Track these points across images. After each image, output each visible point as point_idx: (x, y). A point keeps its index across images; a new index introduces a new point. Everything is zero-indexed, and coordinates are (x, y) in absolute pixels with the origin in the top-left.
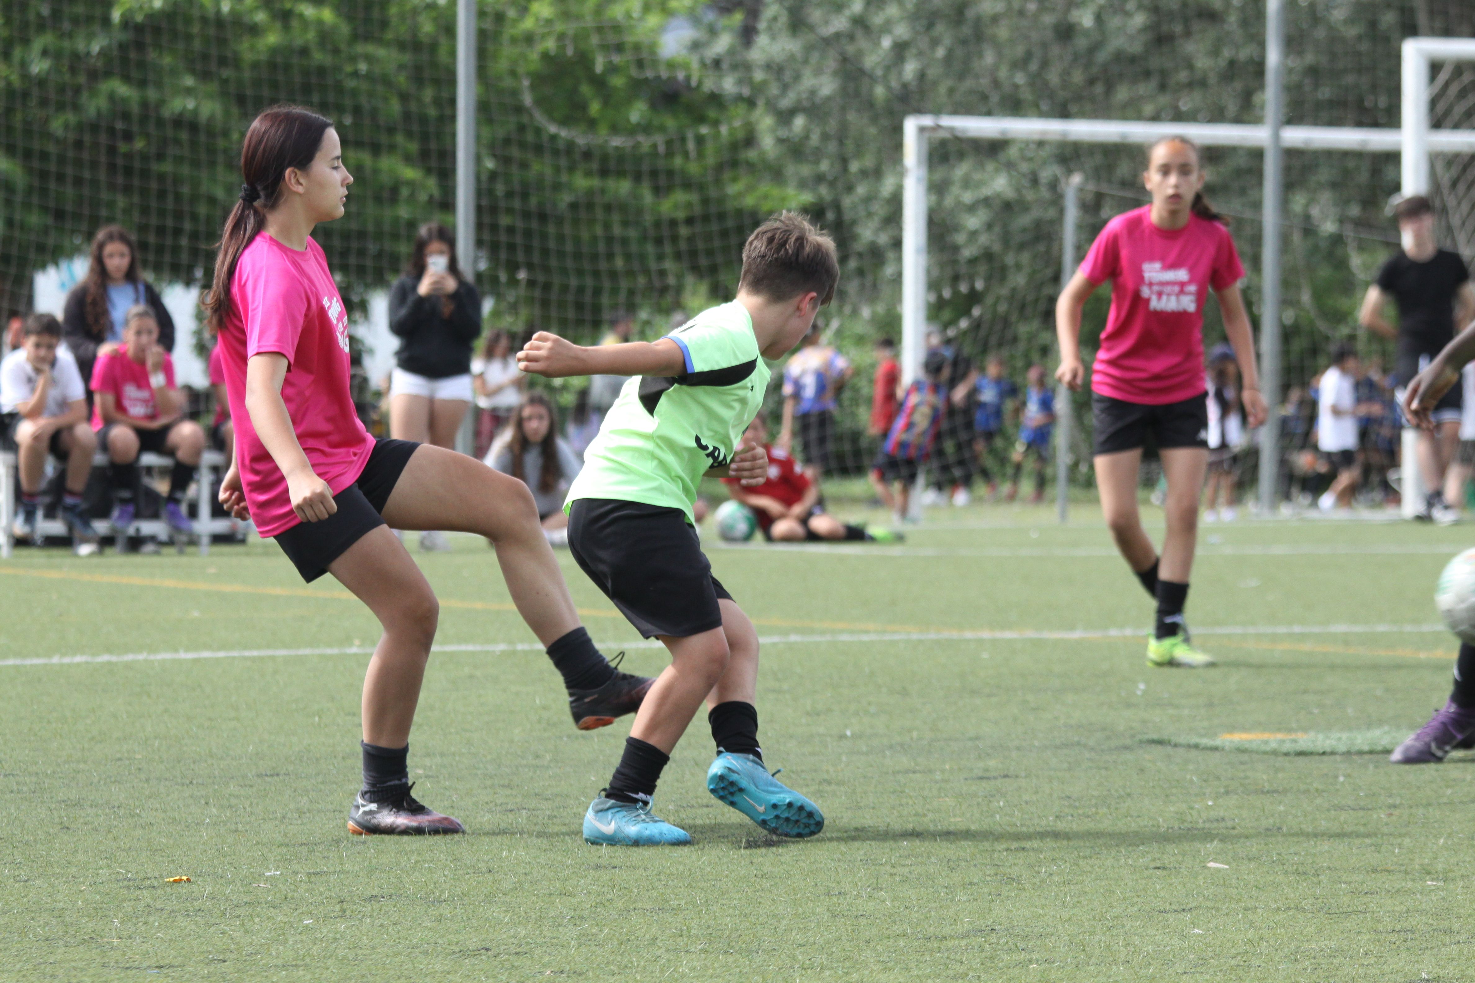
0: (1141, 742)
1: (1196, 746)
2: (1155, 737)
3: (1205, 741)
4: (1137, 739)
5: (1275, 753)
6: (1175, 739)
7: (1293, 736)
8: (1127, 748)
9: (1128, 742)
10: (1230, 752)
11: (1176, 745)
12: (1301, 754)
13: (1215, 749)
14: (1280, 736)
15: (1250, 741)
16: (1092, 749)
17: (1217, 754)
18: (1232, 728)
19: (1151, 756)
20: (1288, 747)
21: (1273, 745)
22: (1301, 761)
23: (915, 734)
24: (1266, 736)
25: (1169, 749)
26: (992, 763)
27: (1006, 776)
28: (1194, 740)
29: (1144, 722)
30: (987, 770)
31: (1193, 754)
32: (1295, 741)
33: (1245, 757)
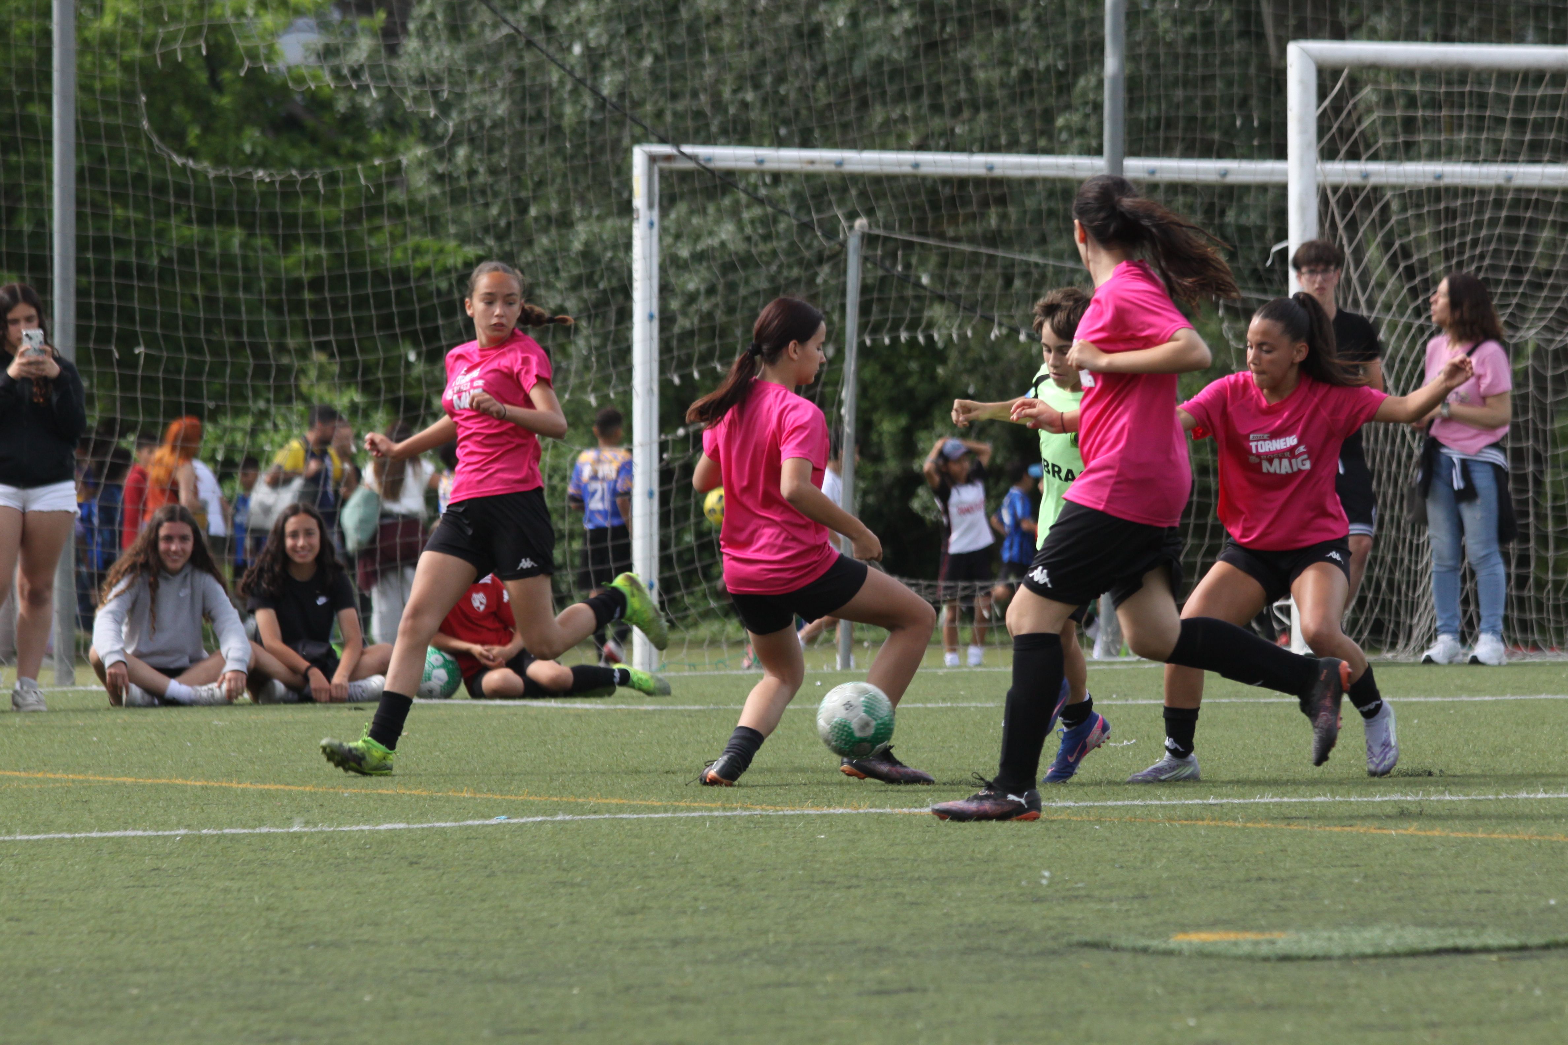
0: (1070, 945)
1: (1145, 950)
2: (1088, 938)
3: (1156, 943)
4: (1065, 940)
5: (1250, 958)
6: (1114, 942)
7: (1267, 936)
8: (1053, 952)
9: (1051, 944)
10: (1190, 957)
11: (1116, 949)
12: (1286, 958)
13: (1169, 953)
14: (1251, 936)
15: (1215, 943)
16: (1008, 955)
17: (1174, 960)
18: (1184, 928)
19: (1088, 962)
20: (1264, 950)
21: (1246, 949)
22: (1289, 968)
24: (1232, 936)
25: (1110, 955)
26: (885, 973)
27: (910, 990)
28: (1142, 942)
29: (1064, 919)
30: (881, 982)
31: (1142, 960)
32: (1272, 942)
33: (1213, 964)
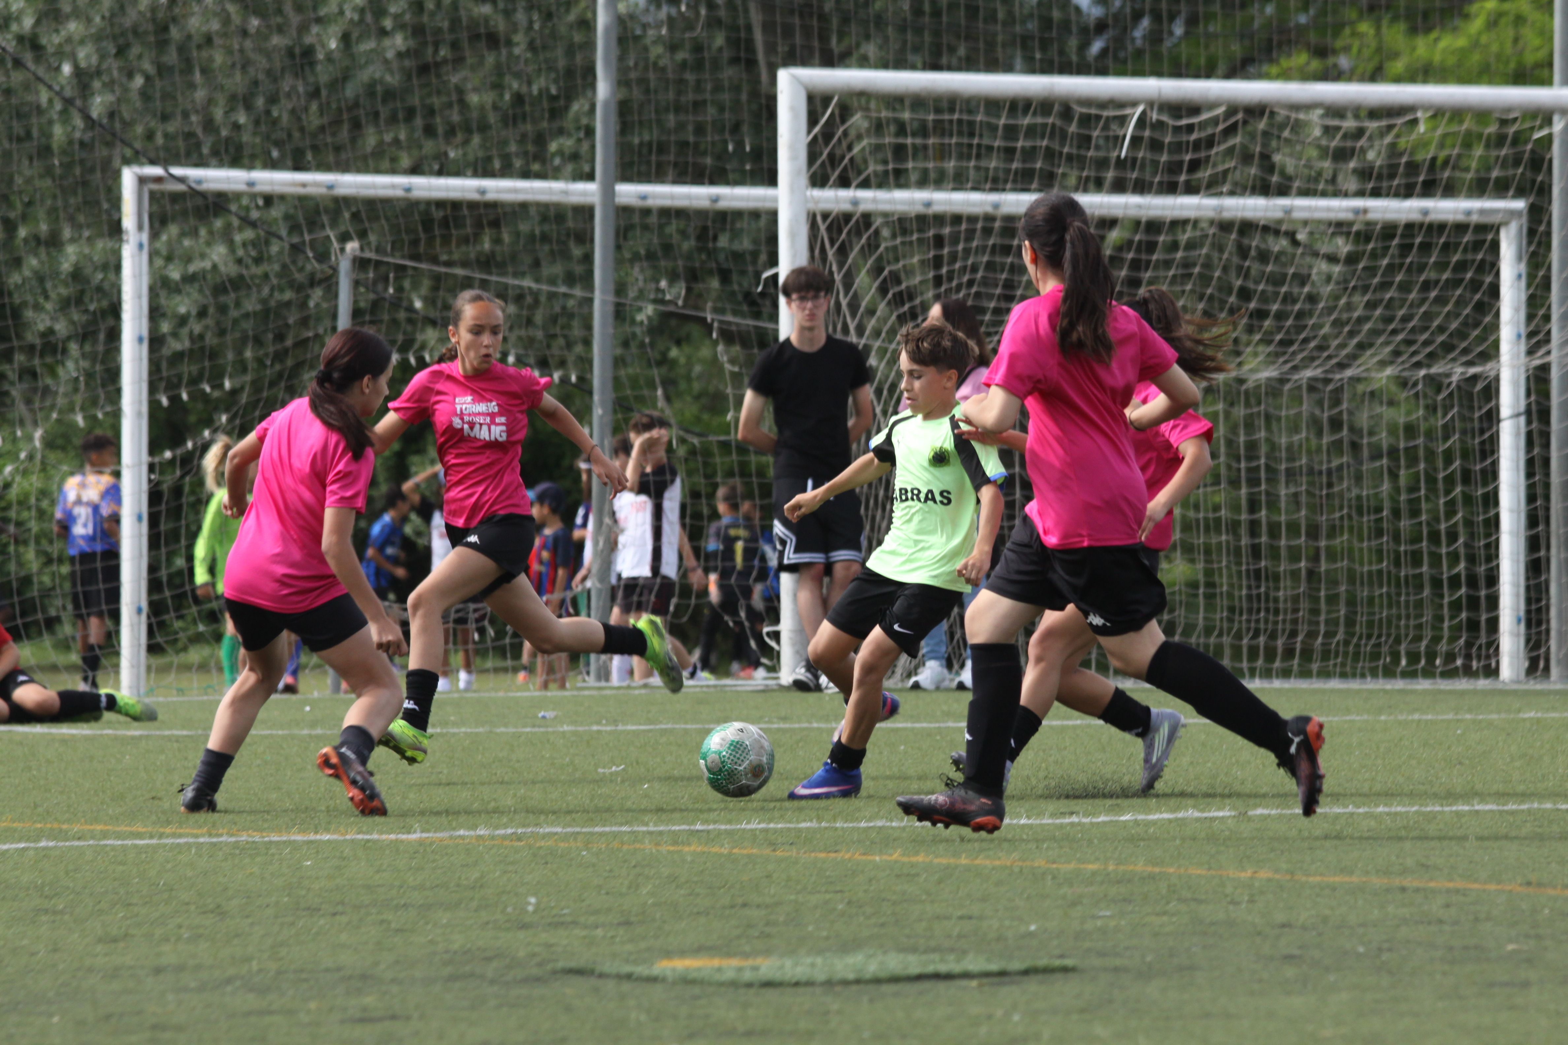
0: (554, 972)
1: (629, 977)
2: (573, 964)
3: (641, 970)
4: (549, 967)
5: (734, 984)
6: (598, 969)
7: (750, 962)
8: (538, 979)
9: (535, 971)
10: (674, 983)
11: (601, 976)
12: (768, 984)
13: (653, 980)
14: (735, 962)
15: (699, 969)
16: (492, 982)
17: (658, 988)
18: (668, 954)
19: (571, 988)
20: (748, 976)
21: (729, 975)
22: (771, 994)
23: (255, 965)
24: (716, 962)
25: (593, 981)
26: (369, 1000)
27: (393, 1017)
28: (627, 969)
29: (549, 946)
30: (365, 1009)
31: (626, 987)
32: (755, 969)
33: (697, 990)
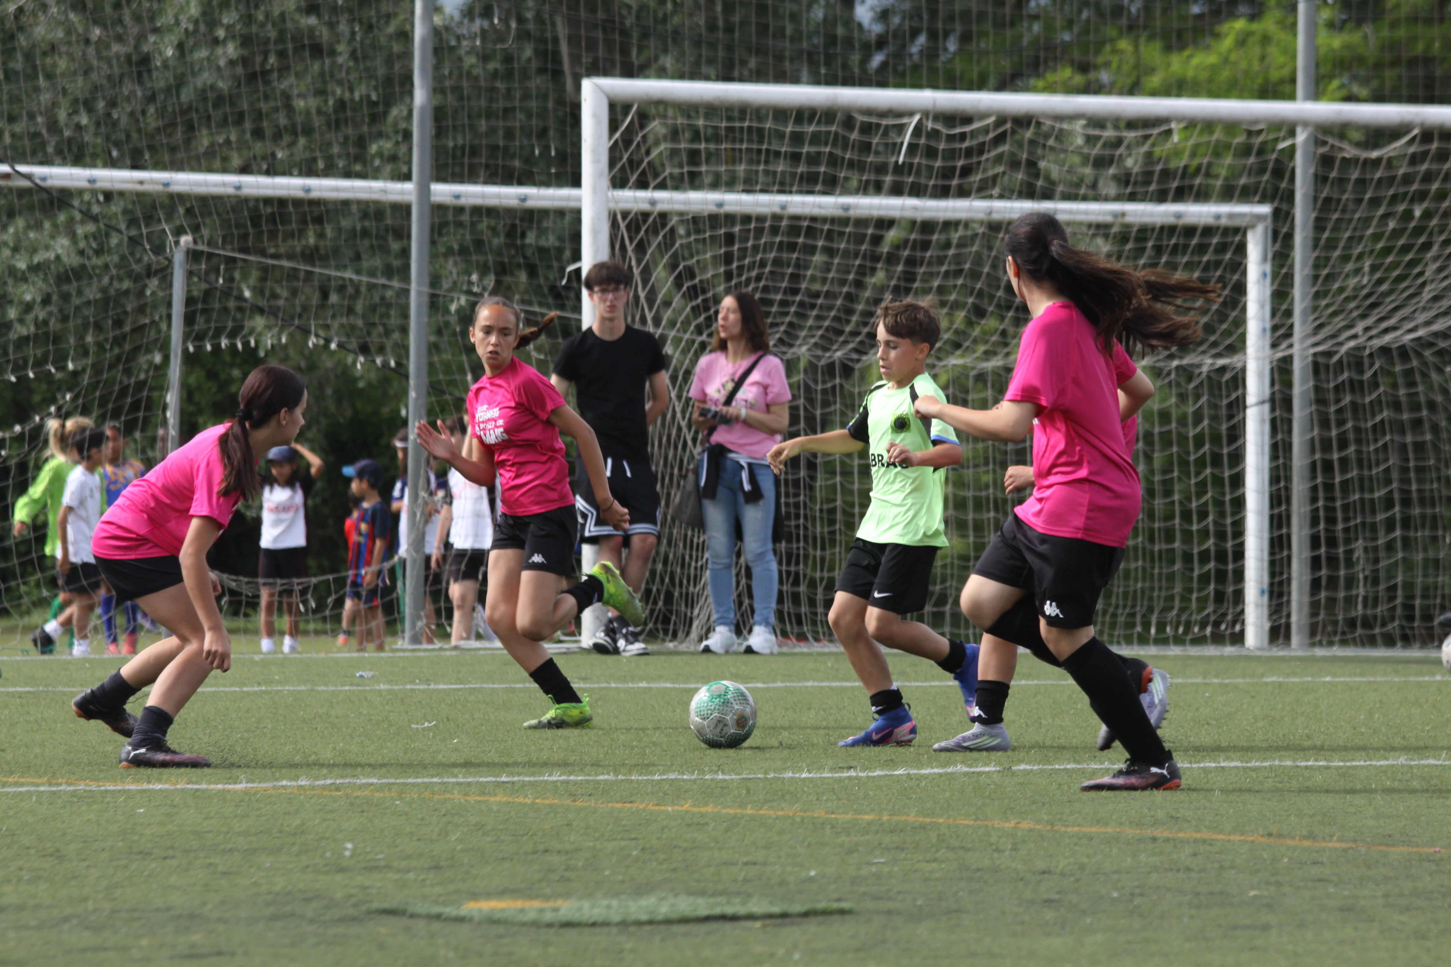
0: (369, 912)
1: (438, 917)
2: (386, 905)
3: (449, 911)
4: (364, 908)
5: (535, 924)
6: (410, 909)
7: (550, 904)
8: (353, 919)
9: (352, 912)
10: (480, 923)
11: (412, 916)
12: (567, 925)
13: (461, 920)
14: (537, 904)
15: (503, 910)
16: (312, 921)
17: (465, 926)
18: (475, 896)
19: (384, 928)
20: (548, 917)
21: (531, 916)
22: (570, 934)
23: (90, 905)
24: (519, 904)
25: (405, 921)
26: (196, 938)
27: (219, 954)
28: (436, 909)
29: (364, 888)
30: (192, 946)
31: (436, 926)
32: (556, 910)
33: (501, 930)
